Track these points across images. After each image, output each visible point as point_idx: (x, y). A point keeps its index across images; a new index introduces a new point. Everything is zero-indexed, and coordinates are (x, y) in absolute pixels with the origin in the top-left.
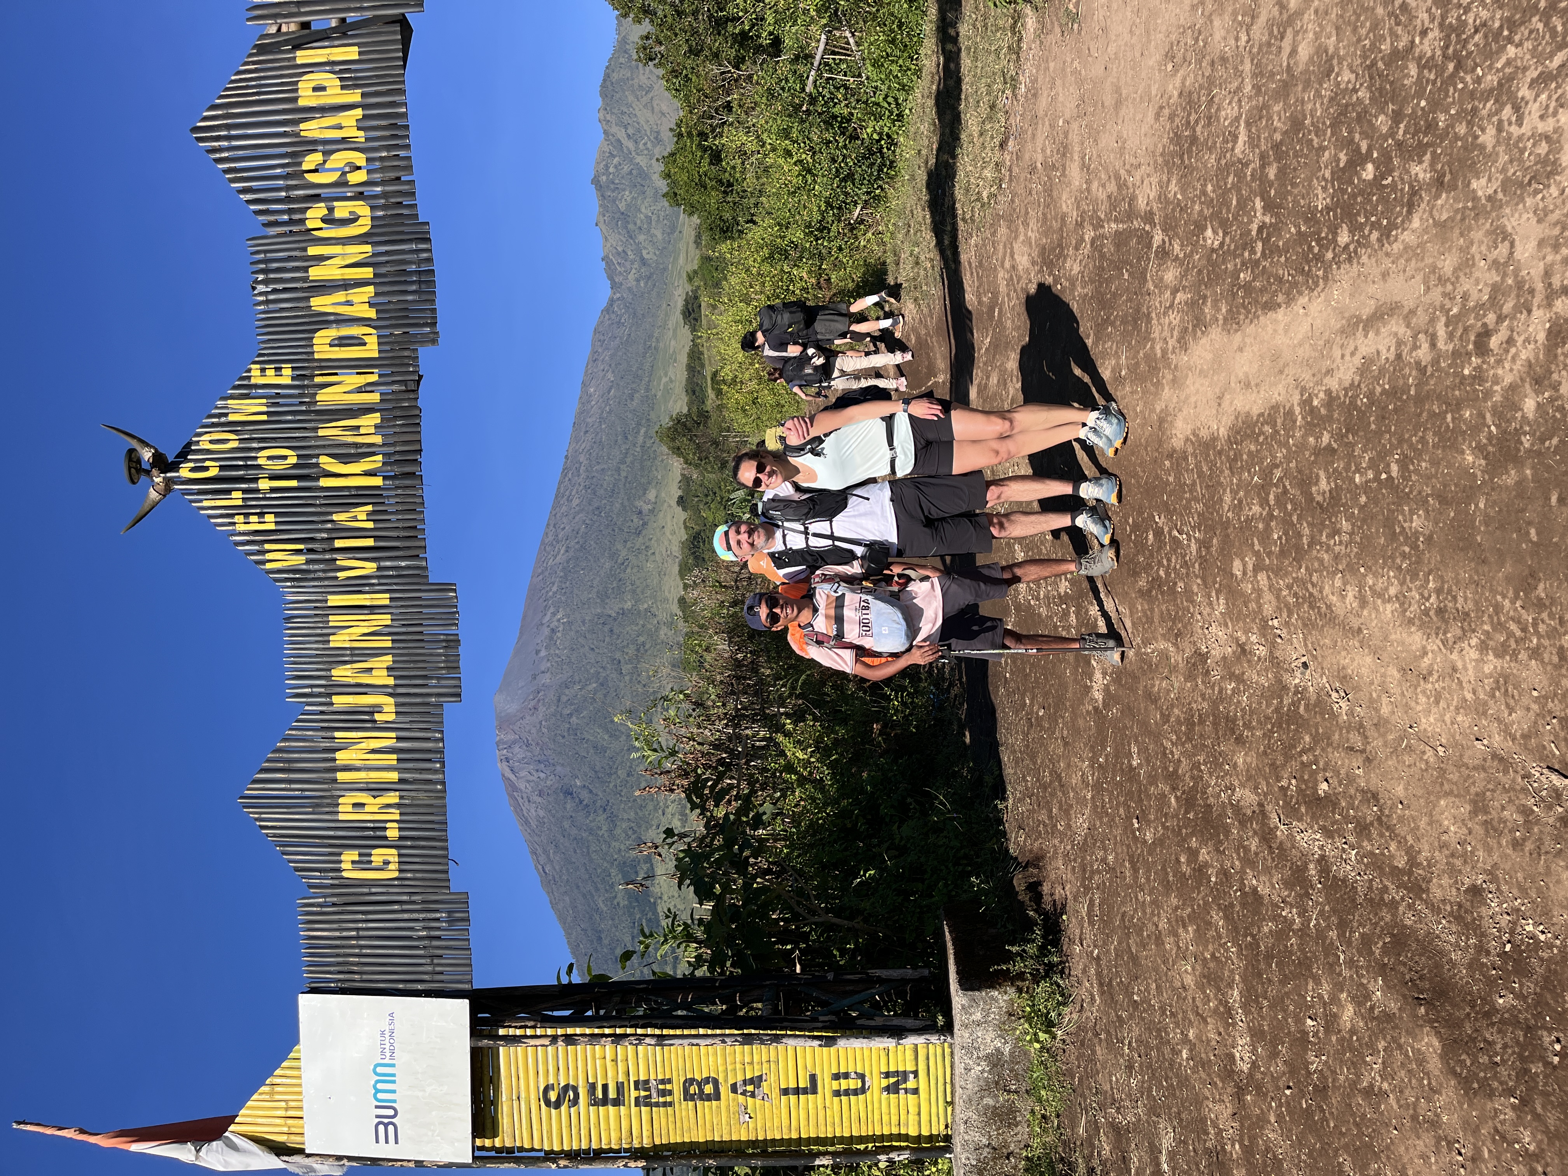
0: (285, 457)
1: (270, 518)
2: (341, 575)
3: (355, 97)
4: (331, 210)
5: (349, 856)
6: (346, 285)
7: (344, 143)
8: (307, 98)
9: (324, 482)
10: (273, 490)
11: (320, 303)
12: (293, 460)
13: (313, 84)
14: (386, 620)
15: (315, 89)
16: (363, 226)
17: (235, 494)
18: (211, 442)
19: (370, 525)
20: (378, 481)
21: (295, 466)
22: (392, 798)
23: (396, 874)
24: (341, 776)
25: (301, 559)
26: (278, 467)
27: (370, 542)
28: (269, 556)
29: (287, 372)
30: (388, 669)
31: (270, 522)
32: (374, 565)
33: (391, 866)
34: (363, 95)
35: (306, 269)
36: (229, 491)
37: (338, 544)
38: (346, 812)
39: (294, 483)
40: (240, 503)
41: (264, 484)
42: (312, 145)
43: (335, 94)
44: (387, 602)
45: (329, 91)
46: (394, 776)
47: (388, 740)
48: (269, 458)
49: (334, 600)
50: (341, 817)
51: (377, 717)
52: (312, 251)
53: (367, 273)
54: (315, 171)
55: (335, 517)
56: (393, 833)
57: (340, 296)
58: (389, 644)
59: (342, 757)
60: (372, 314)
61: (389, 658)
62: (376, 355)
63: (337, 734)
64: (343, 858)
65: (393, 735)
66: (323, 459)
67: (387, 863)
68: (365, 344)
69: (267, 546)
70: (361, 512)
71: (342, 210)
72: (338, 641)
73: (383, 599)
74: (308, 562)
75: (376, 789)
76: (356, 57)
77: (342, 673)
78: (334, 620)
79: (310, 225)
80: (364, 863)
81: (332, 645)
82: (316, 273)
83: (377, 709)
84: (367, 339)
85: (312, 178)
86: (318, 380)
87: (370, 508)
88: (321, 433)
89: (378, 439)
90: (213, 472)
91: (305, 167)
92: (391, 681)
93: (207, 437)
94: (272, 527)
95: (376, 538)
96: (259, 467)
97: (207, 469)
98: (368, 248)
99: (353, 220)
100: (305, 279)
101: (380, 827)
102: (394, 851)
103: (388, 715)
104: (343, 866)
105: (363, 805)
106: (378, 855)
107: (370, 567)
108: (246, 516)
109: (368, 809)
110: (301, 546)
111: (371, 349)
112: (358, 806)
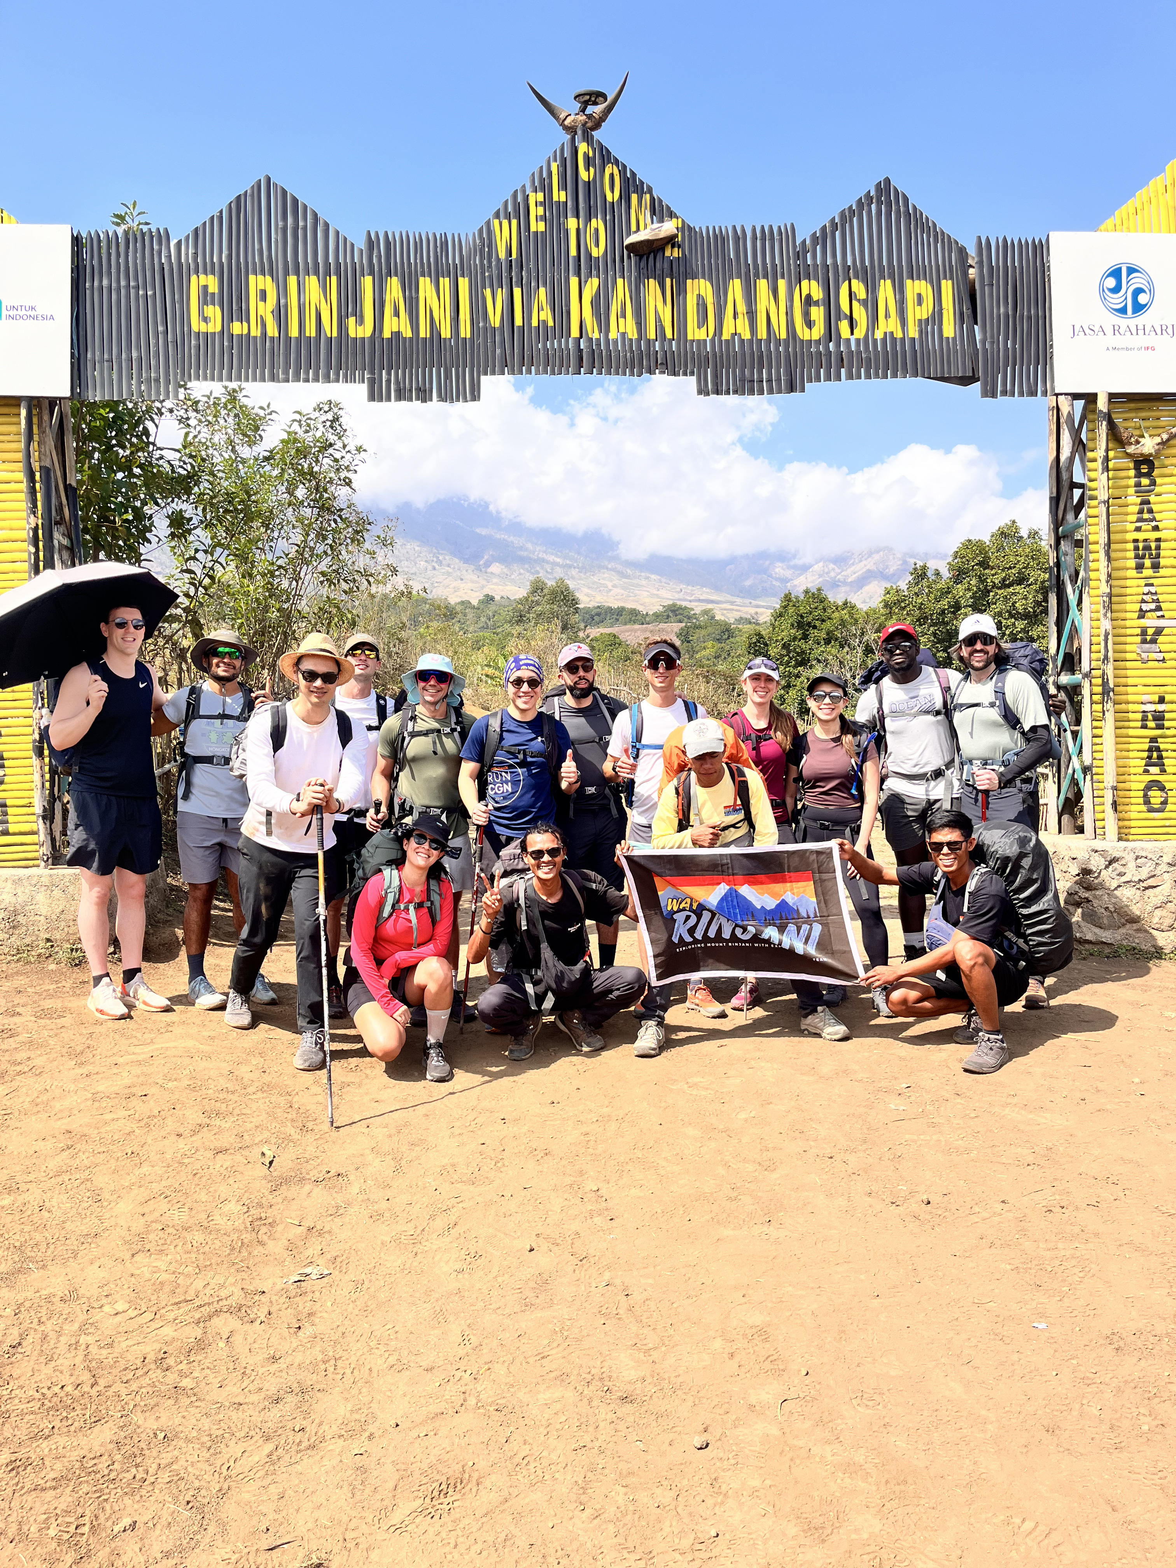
0: (597, 245)
1: (541, 227)
2: (488, 292)
3: (913, 332)
4: (817, 303)
5: (212, 283)
6: (752, 314)
7: (874, 319)
8: (915, 287)
9: (574, 281)
10: (567, 232)
11: (736, 287)
12: (595, 253)
13: (923, 293)
14: (446, 333)
15: (919, 295)
16: (803, 333)
17: (563, 193)
18: (612, 176)
19: (535, 323)
20: (575, 332)
21: (589, 254)
22: (272, 331)
23: (195, 328)
24: (292, 280)
25: (502, 255)
26: (589, 238)
27: (518, 322)
28: (505, 223)
29: (676, 252)
30: (398, 333)
31: (537, 226)
32: (497, 325)
33: (203, 324)
34: (914, 339)
35: (766, 276)
36: (565, 188)
37: (517, 292)
38: (257, 282)
39: (573, 252)
40: (555, 198)
41: (572, 223)
42: (872, 289)
43: (917, 313)
44: (463, 335)
45: (917, 308)
46: (294, 332)
47: (330, 329)
48: (597, 230)
49: (464, 284)
50: (252, 278)
51: (352, 320)
52: (782, 284)
53: (762, 333)
54: (850, 292)
55: (542, 290)
56: (237, 328)
57: (742, 308)
58: (422, 335)
59: (312, 282)
60: (726, 336)
61: (409, 334)
62: (690, 337)
63: (334, 279)
64: (211, 277)
65: (335, 334)
66: (595, 282)
67: (206, 320)
68: (699, 327)
69: (514, 222)
70: (546, 315)
71: (817, 314)
72: (425, 285)
73: (465, 331)
74: (500, 261)
75: (281, 314)
76: (945, 335)
77: (394, 289)
78: (445, 283)
79: (805, 283)
80: (206, 297)
81: (421, 279)
82: (763, 285)
83: (361, 321)
84: (703, 329)
85: (844, 288)
86: (668, 281)
87: (551, 323)
88: (620, 281)
89: (613, 335)
90: (584, 175)
91: (854, 282)
92: (387, 334)
93: (616, 172)
94: (533, 228)
95: (522, 328)
96: (588, 220)
97: (587, 169)
98: (783, 336)
99: (809, 324)
100: (757, 276)
101: (243, 315)
102: (218, 328)
103: (354, 329)
104: (202, 277)
105: (264, 300)
106: (214, 312)
107: (495, 319)
108: (543, 204)
109: (261, 304)
110: (514, 256)
111: (695, 333)
112: (263, 295)
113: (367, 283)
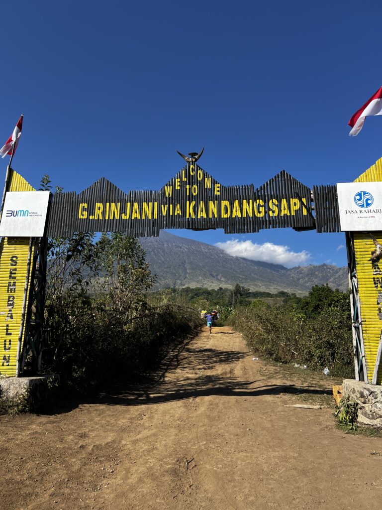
0: (195, 192)
1: (179, 188)
2: (163, 206)
3: (293, 213)
4: (262, 206)
5: (86, 205)
6: (241, 210)
7: (280, 211)
8: (293, 201)
9: (188, 202)
10: (186, 189)
11: (236, 203)
12: (194, 194)
13: (296, 202)
14: (150, 217)
15: (295, 203)
16: (258, 215)
17: (185, 179)
18: (200, 173)
19: (176, 214)
20: (187, 217)
21: (192, 195)
22: (101, 218)
23: (80, 218)
24: (108, 204)
25: (167, 196)
26: (193, 191)
27: (171, 214)
28: (168, 187)
29: (218, 193)
30: (136, 218)
31: (178, 188)
32: (165, 215)
33: (82, 217)
34: (293, 216)
35: (246, 199)
36: (186, 177)
37: (171, 206)
38: (98, 205)
39: (188, 194)
40: (183, 180)
41: (188, 187)
42: (280, 202)
43: (294, 208)
45: (294, 207)
46: (107, 218)
47: (117, 217)
48: (195, 188)
49: (156, 204)
50: (97, 204)
51: (123, 214)
52: (251, 201)
53: (245, 215)
54: (273, 202)
55: (178, 205)
56: (91, 217)
57: (238, 208)
58: (143, 218)
59: (113, 204)
60: (233, 216)
61: (139, 218)
62: (222, 217)
63: (119, 204)
64: (85, 204)
65: (118, 218)
66: (194, 202)
67: (83, 215)
68: (225, 214)
69: (171, 187)
70: (179, 212)
71: (262, 209)
72: (145, 204)
73: (156, 217)
74: (166, 197)
75: (104, 213)
76: (304, 214)
77: (136, 206)
78: (150, 204)
79: (258, 201)
80: (84, 209)
82: (245, 202)
83: (126, 215)
84: (227, 215)
85: (271, 201)
86: (216, 201)
87: (180, 214)
88: (201, 202)
89: (199, 217)
90: (191, 173)
91: (274, 200)
92: (133, 218)
93: (201, 172)
94: (176, 188)
95: (172, 216)
96: (193, 186)
97: (193, 172)
98: (251, 216)
99: (260, 212)
100: (243, 199)
101: (93, 214)
102: (86, 217)
103: (124, 217)
104: (83, 204)
105: (99, 209)
106: (85, 213)
107: (164, 213)
108: (180, 182)
109: (98, 211)
110: (171, 196)
111: (224, 216)
112: (99, 208)
113: (129, 204)
